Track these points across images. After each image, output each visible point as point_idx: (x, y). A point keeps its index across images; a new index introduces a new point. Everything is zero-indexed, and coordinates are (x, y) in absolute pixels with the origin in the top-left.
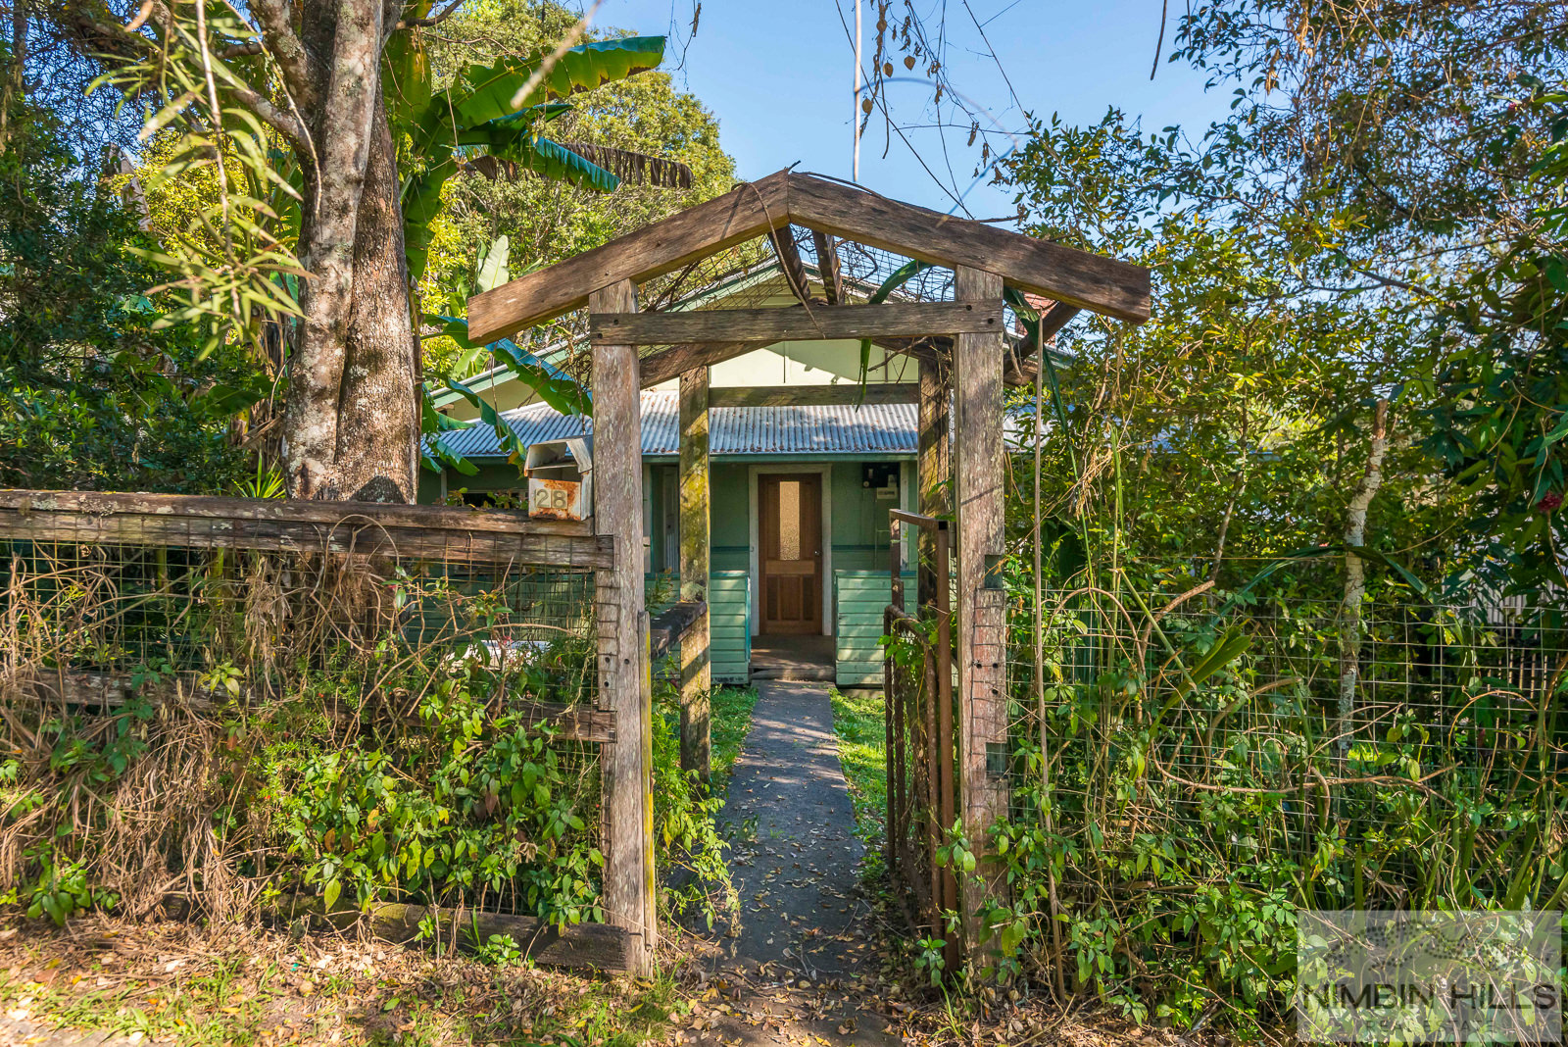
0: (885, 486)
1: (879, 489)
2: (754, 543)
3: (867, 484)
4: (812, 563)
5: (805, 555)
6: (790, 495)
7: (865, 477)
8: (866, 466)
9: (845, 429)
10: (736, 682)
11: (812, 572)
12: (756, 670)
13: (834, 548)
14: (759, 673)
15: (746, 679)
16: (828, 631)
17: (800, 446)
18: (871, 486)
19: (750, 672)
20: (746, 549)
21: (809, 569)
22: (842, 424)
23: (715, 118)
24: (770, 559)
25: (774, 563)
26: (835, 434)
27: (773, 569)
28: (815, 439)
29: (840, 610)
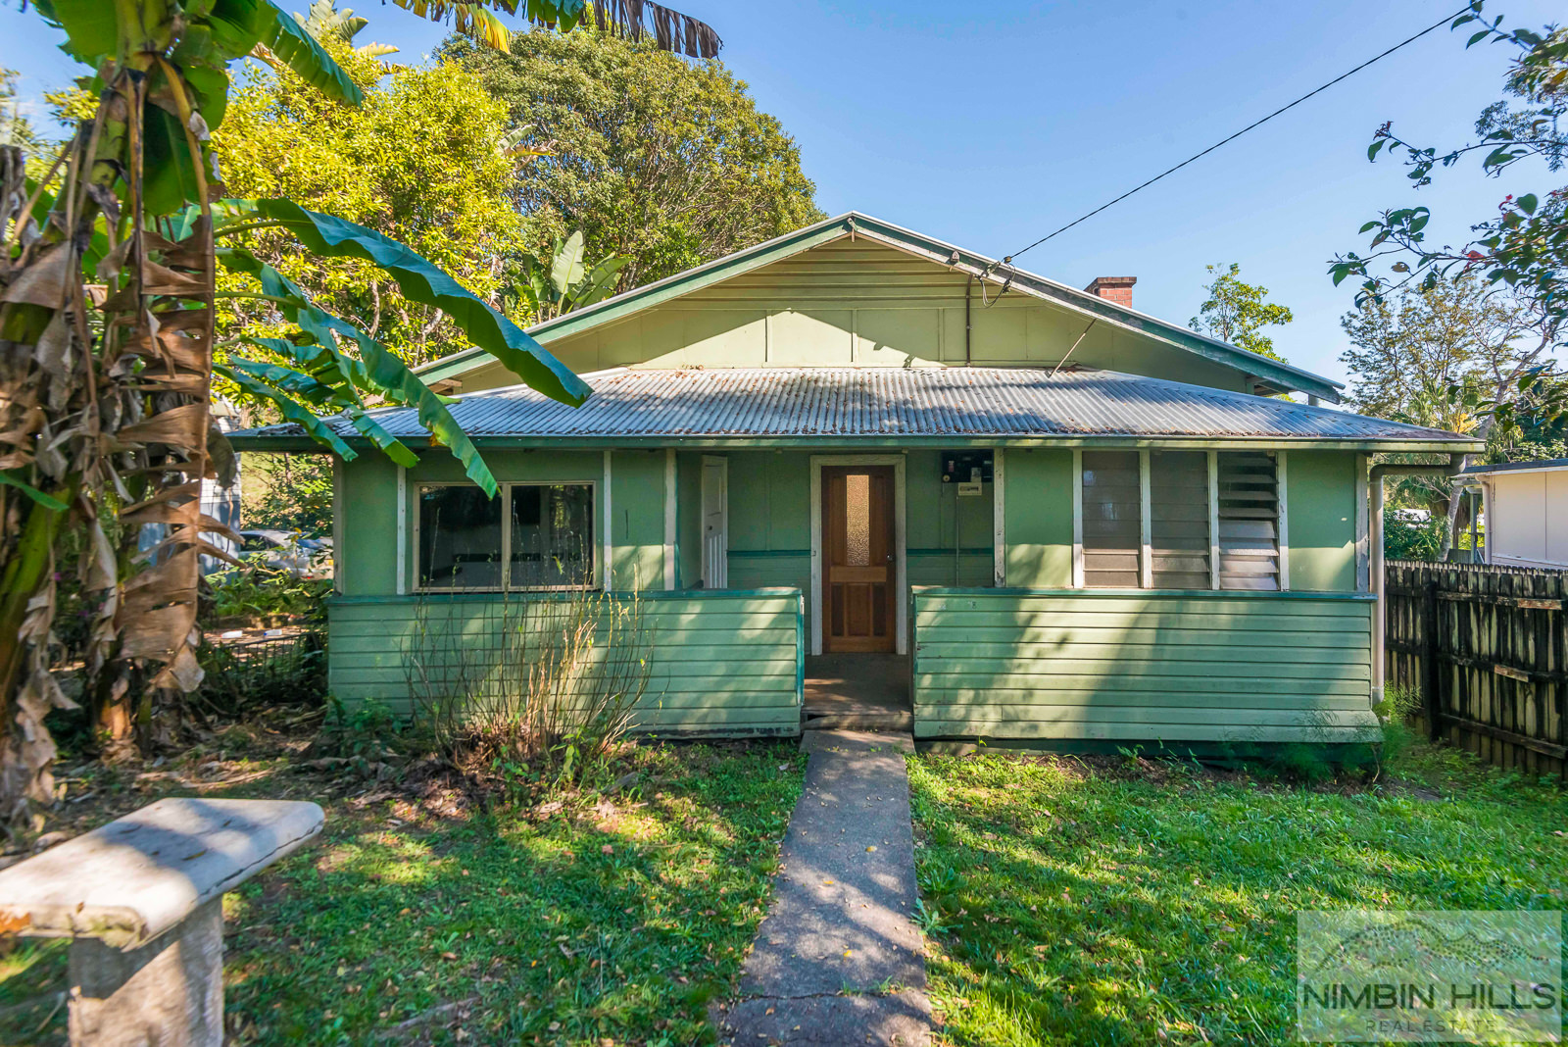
0: (968, 480)
1: (960, 484)
2: (816, 545)
3: (947, 478)
4: (883, 570)
5: (875, 561)
6: (858, 489)
7: (945, 472)
8: (946, 455)
9: (925, 411)
10: (783, 734)
11: (882, 579)
12: (811, 717)
13: (909, 552)
14: (814, 722)
15: (796, 728)
16: (902, 649)
17: (866, 427)
18: (951, 481)
19: (802, 720)
20: (807, 552)
21: (880, 576)
22: (920, 406)
23: (795, 144)
24: (835, 564)
25: (839, 568)
26: (912, 417)
27: (838, 576)
28: (887, 422)
29: (918, 639)
